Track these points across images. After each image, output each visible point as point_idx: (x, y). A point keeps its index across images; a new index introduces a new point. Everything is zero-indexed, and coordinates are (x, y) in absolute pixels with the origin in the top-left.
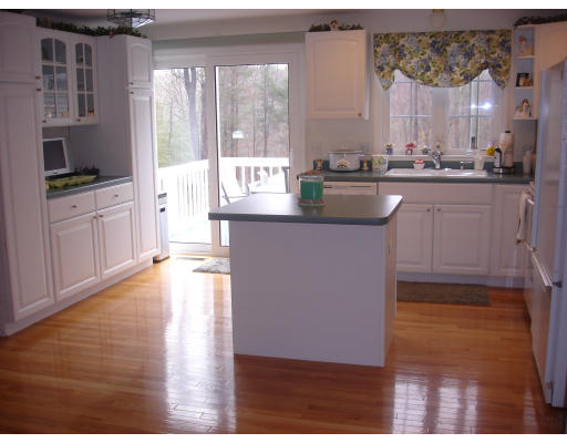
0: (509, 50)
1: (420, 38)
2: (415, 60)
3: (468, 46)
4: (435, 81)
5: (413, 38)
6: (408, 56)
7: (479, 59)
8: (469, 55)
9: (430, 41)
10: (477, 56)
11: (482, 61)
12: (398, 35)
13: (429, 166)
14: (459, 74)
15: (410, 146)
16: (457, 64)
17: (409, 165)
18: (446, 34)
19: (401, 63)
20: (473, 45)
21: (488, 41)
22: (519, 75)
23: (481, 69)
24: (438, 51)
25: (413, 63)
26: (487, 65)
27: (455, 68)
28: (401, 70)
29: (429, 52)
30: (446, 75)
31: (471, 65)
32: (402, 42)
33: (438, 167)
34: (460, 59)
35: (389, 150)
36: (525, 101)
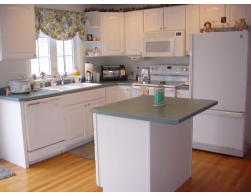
0: (84, 23)
1: (50, 12)
2: (49, 24)
3: (69, 19)
4: (59, 37)
5: (46, 11)
6: (45, 22)
7: (74, 26)
8: (70, 24)
9: (55, 14)
10: (74, 25)
11: (76, 27)
12: (40, 8)
13: (59, 83)
14: (67, 33)
15: (43, 74)
16: (65, 28)
17: (48, 84)
18: (61, 11)
19: (42, 25)
20: (72, 19)
21: (78, 17)
22: (88, 35)
23: (76, 31)
24: (59, 20)
25: (47, 26)
26: (78, 30)
27: (66, 31)
28: (42, 30)
29: (55, 20)
30: (63, 34)
31: (71, 29)
32: (42, 13)
33: (63, 84)
34: (66, 26)
35: (35, 77)
36: (96, 48)
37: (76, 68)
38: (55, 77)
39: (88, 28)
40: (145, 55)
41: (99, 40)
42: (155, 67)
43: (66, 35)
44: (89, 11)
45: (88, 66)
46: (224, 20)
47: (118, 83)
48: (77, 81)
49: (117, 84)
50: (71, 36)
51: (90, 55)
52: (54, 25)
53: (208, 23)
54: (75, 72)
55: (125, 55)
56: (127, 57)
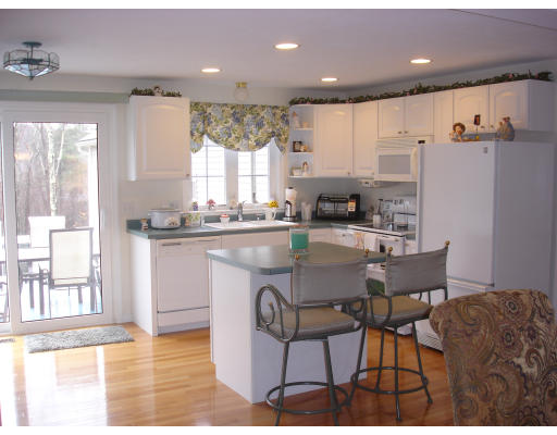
0: (287, 122)
1: (223, 108)
2: (221, 127)
3: (259, 118)
4: (237, 146)
5: (218, 108)
6: (214, 124)
7: (268, 128)
8: (260, 125)
9: (232, 112)
10: (267, 126)
11: (271, 130)
12: (206, 104)
13: (234, 218)
14: (253, 140)
15: (211, 203)
16: (251, 132)
17: (217, 219)
18: (243, 106)
19: (209, 129)
20: (263, 117)
21: (274, 114)
22: (294, 143)
23: (270, 137)
24: (238, 120)
25: (218, 130)
26: (273, 134)
27: (250, 136)
28: (209, 135)
29: (231, 121)
30: (245, 141)
31: (261, 134)
32: (209, 110)
33: (240, 219)
34: (253, 128)
35: (195, 207)
36: (305, 163)
37: (273, 195)
38: (231, 208)
39: (294, 131)
40: (378, 177)
41: (310, 151)
42: (398, 199)
43: (252, 142)
44: (297, 103)
45: (289, 194)
46: (477, 120)
47: (332, 224)
48: (268, 216)
49: (331, 227)
50: (260, 144)
51: (297, 175)
52: (229, 128)
53: (459, 124)
54: (270, 202)
55: (353, 176)
56: (356, 179)
